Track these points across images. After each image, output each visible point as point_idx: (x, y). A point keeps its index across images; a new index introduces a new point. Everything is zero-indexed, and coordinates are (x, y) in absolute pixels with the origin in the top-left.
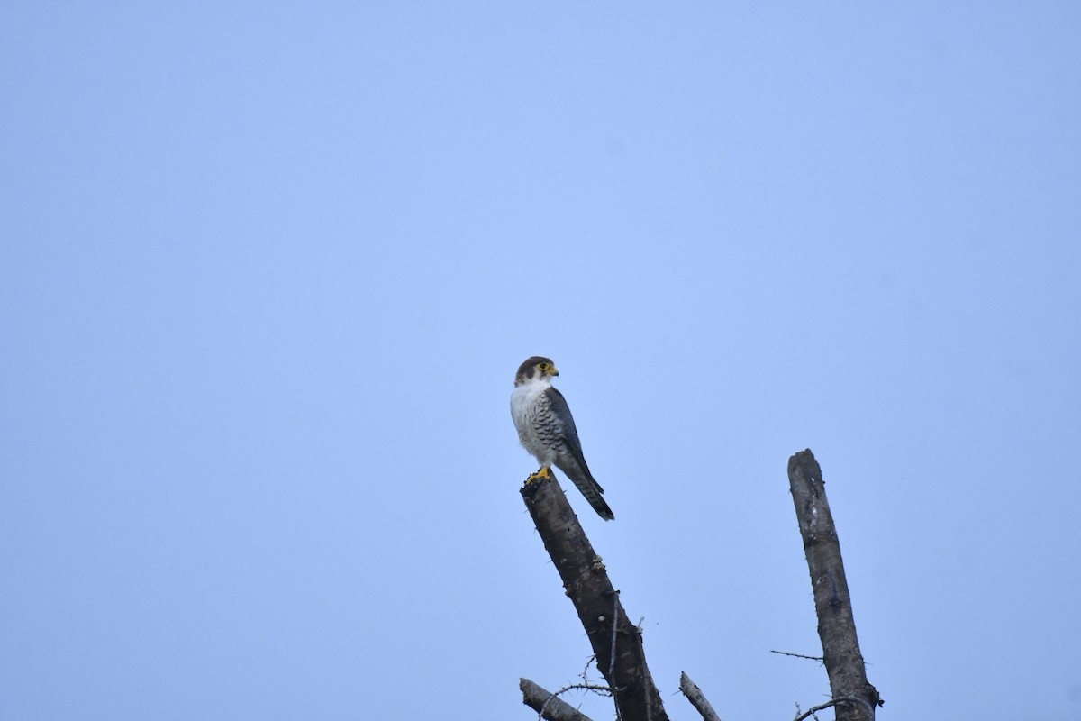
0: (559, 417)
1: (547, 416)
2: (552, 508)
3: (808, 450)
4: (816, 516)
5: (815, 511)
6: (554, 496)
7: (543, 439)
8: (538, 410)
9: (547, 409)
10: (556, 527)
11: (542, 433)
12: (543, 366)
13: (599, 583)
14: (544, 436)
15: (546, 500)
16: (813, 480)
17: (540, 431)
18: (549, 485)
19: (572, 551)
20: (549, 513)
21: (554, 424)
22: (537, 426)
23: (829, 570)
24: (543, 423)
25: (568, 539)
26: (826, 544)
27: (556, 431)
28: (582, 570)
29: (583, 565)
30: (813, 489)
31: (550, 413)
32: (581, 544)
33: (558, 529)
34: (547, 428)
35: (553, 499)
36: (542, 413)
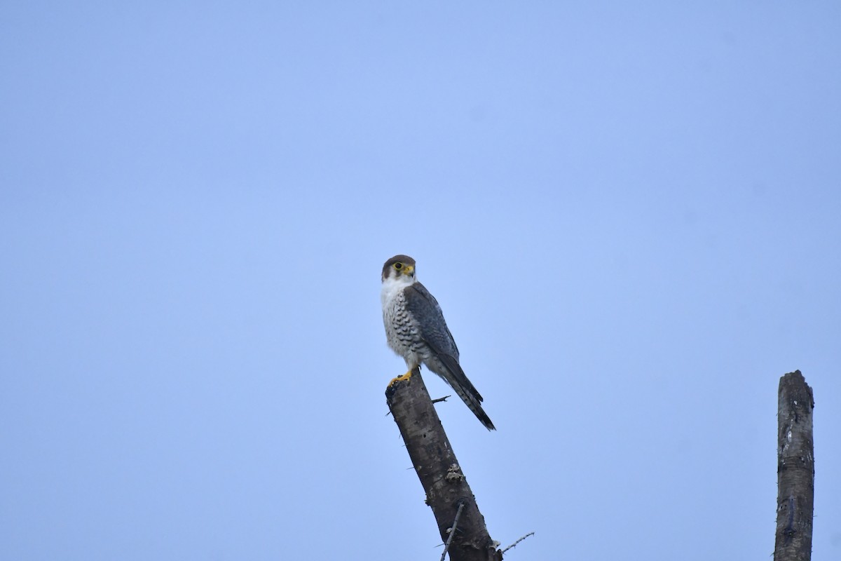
0: (415, 317)
1: (404, 315)
2: (408, 412)
3: (798, 372)
4: (790, 440)
5: (790, 435)
6: (412, 400)
7: (402, 340)
8: (396, 310)
9: (403, 308)
10: (412, 432)
11: (399, 334)
12: (399, 266)
13: (453, 492)
14: (402, 337)
15: (403, 403)
16: (796, 403)
17: (399, 331)
18: (407, 388)
19: (427, 458)
20: (405, 417)
21: (410, 324)
22: (396, 326)
23: (791, 498)
24: (401, 323)
25: (423, 446)
26: (793, 470)
27: (412, 332)
28: (435, 479)
29: (437, 474)
30: (793, 413)
31: (406, 312)
32: (437, 451)
33: (414, 434)
34: (405, 329)
35: (410, 404)
36: (399, 313)
